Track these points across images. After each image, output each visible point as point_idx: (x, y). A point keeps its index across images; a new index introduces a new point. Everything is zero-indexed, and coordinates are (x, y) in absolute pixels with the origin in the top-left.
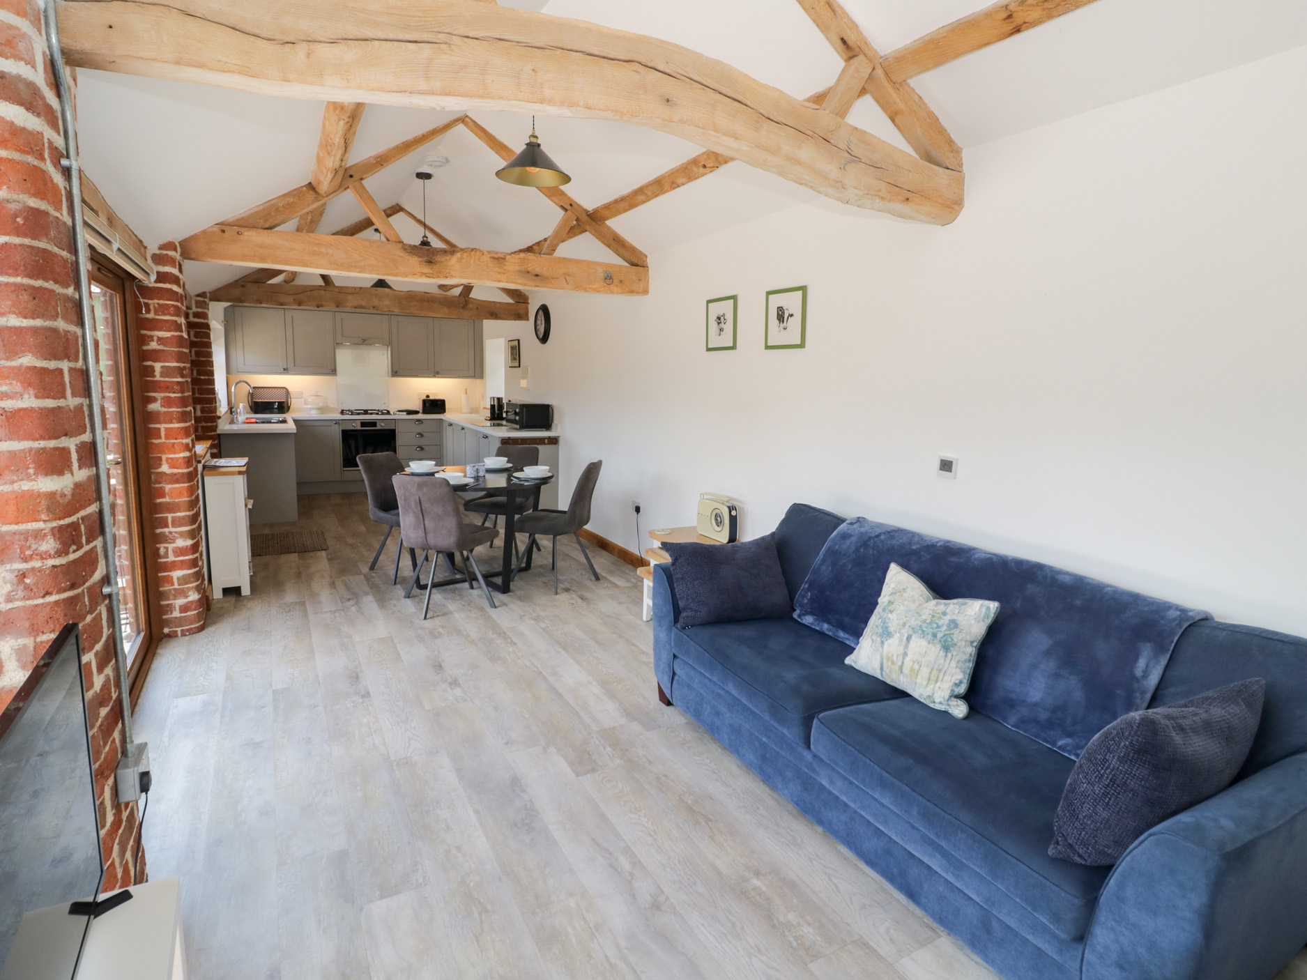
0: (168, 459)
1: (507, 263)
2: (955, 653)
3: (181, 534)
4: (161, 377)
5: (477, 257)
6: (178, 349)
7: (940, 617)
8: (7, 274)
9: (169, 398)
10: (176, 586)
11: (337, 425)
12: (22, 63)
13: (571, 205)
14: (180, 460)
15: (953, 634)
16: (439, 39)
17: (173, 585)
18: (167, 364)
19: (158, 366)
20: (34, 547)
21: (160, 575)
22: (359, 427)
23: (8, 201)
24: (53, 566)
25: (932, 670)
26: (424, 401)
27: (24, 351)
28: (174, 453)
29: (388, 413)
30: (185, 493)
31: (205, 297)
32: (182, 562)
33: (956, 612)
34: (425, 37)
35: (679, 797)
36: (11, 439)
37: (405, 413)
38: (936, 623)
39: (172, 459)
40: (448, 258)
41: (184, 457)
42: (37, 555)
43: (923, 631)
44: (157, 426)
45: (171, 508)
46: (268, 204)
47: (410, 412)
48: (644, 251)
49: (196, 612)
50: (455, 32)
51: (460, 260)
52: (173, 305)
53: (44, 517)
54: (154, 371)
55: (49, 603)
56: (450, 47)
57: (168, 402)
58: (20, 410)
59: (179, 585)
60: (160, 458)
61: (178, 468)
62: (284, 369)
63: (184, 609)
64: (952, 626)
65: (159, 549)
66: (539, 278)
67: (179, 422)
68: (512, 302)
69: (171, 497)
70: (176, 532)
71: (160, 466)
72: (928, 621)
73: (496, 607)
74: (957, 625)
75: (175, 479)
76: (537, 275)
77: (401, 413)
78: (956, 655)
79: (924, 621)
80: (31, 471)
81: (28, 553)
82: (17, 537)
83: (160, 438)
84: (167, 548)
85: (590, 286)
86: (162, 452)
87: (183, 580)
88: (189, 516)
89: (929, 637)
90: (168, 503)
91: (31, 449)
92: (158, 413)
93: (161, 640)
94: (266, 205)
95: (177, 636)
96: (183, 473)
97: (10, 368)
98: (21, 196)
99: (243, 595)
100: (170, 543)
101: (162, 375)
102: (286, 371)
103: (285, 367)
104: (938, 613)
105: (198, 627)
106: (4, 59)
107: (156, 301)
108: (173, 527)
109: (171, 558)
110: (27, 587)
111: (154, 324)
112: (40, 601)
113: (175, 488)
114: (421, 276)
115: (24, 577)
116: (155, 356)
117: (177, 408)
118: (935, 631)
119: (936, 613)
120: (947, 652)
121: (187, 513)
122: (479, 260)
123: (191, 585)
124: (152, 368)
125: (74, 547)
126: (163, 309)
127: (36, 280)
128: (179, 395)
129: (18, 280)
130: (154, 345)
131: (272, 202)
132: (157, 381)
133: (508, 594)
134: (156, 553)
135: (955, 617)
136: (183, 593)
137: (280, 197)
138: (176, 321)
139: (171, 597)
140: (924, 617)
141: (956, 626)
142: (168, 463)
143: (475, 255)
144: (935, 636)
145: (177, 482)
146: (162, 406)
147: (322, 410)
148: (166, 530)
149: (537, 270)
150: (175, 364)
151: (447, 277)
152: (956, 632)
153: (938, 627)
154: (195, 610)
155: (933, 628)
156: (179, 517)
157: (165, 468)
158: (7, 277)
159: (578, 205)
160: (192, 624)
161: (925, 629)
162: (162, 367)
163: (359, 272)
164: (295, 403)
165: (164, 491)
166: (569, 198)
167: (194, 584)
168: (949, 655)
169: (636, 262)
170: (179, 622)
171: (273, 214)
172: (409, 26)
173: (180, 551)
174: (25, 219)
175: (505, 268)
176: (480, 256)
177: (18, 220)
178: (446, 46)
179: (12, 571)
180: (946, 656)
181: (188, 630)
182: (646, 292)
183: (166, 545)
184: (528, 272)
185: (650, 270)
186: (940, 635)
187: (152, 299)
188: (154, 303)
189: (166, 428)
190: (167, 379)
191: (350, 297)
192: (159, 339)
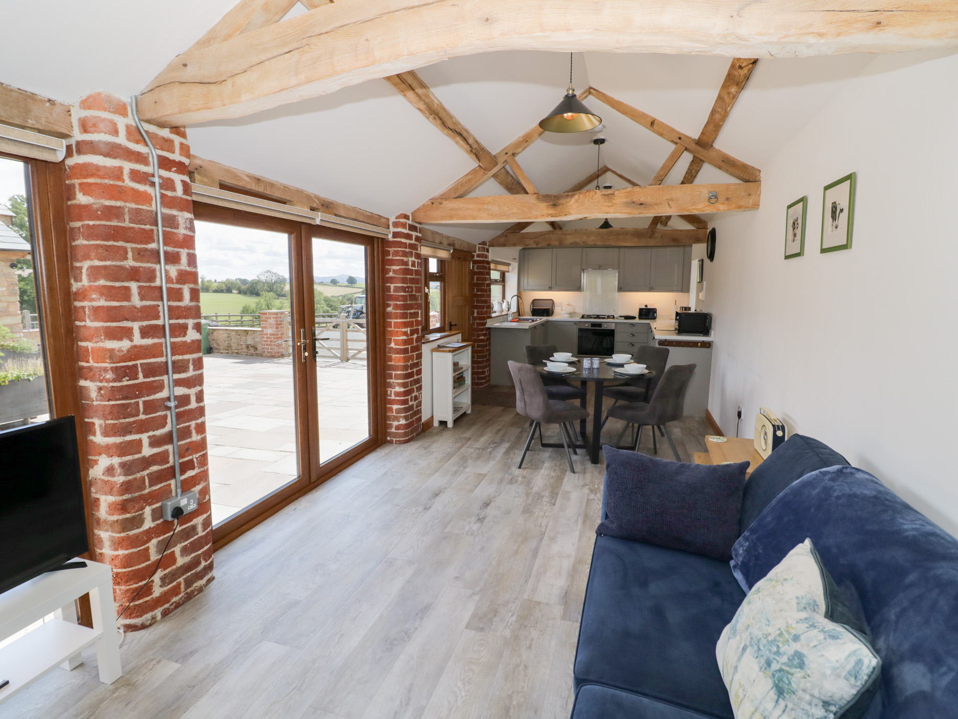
0: (394, 339)
1: (615, 198)
2: (790, 705)
3: (399, 384)
4: (394, 292)
5: (591, 196)
6: (403, 276)
7: (788, 641)
8: (94, 240)
9: (397, 304)
10: (394, 414)
11: (576, 325)
12: (103, 134)
13: (680, 138)
14: (400, 341)
15: (792, 674)
16: (303, 44)
17: (393, 413)
18: (396, 285)
19: (392, 286)
20: (104, 375)
21: (388, 406)
22: (590, 327)
23: (94, 204)
24: (112, 386)
25: (756, 711)
26: (641, 310)
27: (100, 278)
28: (398, 336)
29: (614, 317)
30: (402, 360)
31: (486, 245)
32: (398, 400)
33: (812, 644)
34: (295, 45)
35: (513, 693)
36: (95, 321)
37: (623, 318)
38: (778, 646)
39: (396, 340)
40: (568, 200)
41: (403, 339)
42: (105, 379)
43: (759, 649)
44: (390, 320)
45: (395, 368)
46: (458, 182)
47: (627, 318)
48: (756, 167)
49: (403, 431)
50: (313, 34)
51: (577, 201)
52: (401, 250)
53: (108, 361)
54: (390, 289)
55: (110, 405)
56: (310, 47)
57: (396, 307)
58: (99, 307)
59: (396, 413)
60: (391, 339)
61: (399, 346)
62: (549, 288)
63: (397, 428)
64: (796, 662)
65: (388, 391)
66: (643, 206)
67: (401, 319)
68: (693, 228)
69: (395, 362)
70: (396, 383)
71: (390, 343)
72: (770, 638)
73: (574, 473)
74: (804, 663)
75: (398, 351)
76: (641, 204)
77: (621, 318)
78: (792, 709)
79: (766, 636)
80: (103, 337)
81: (102, 378)
82: (97, 370)
83: (391, 327)
84: (391, 391)
85: (694, 207)
86: (392, 336)
87: (398, 411)
88: (403, 374)
89: (763, 661)
90: (393, 365)
91: (103, 327)
92: (391, 313)
93: (385, 443)
94: (456, 183)
95: (393, 443)
96: (401, 349)
97: (96, 286)
98: (101, 201)
99: (448, 427)
100: (393, 388)
101: (394, 291)
102: (550, 289)
103: (550, 286)
104: (789, 634)
105: (404, 440)
106: (91, 134)
107: (393, 249)
108: (395, 379)
109: (393, 397)
110: (102, 395)
111: (392, 262)
112: (107, 403)
113: (397, 357)
114: (547, 216)
115: (101, 390)
116: (391, 280)
117: (400, 310)
118: (772, 656)
119: (787, 631)
120: (779, 697)
121: (402, 372)
122: (592, 198)
123: (401, 415)
124: (390, 287)
125: (127, 378)
126: (396, 253)
127: (108, 242)
128: (402, 303)
129: (98, 242)
130: (391, 274)
131: (459, 181)
132: (391, 295)
133: (597, 465)
134: (385, 394)
135: (804, 651)
136: (397, 419)
137: (464, 176)
138: (403, 260)
139: (391, 420)
140: (770, 630)
141: (801, 665)
142: (394, 342)
143: (589, 195)
144: (769, 663)
145: (398, 354)
146: (393, 309)
147: (571, 314)
148: (392, 381)
149: (642, 199)
150: (400, 285)
151: (566, 215)
152: (798, 674)
153: (778, 653)
154: (403, 430)
155: (770, 651)
156: (398, 374)
157: (393, 345)
158: (93, 241)
159: (687, 137)
160: (401, 438)
161: (762, 648)
162: (394, 287)
163: (506, 219)
164: (557, 310)
165: (392, 358)
166: (678, 133)
167: (403, 415)
168: (782, 703)
169: (747, 178)
170: (395, 435)
171: (459, 188)
172: (286, 42)
173: (397, 394)
174: (102, 212)
175: (614, 201)
176: (593, 196)
177: (99, 212)
178: (307, 47)
179: (96, 386)
180: (777, 701)
181: (398, 440)
182: (756, 206)
183: (391, 389)
184: (634, 202)
185: (762, 184)
186: (775, 666)
187: (391, 248)
188: (392, 250)
189: (394, 322)
190: (396, 294)
191: (568, 237)
192: (394, 270)
